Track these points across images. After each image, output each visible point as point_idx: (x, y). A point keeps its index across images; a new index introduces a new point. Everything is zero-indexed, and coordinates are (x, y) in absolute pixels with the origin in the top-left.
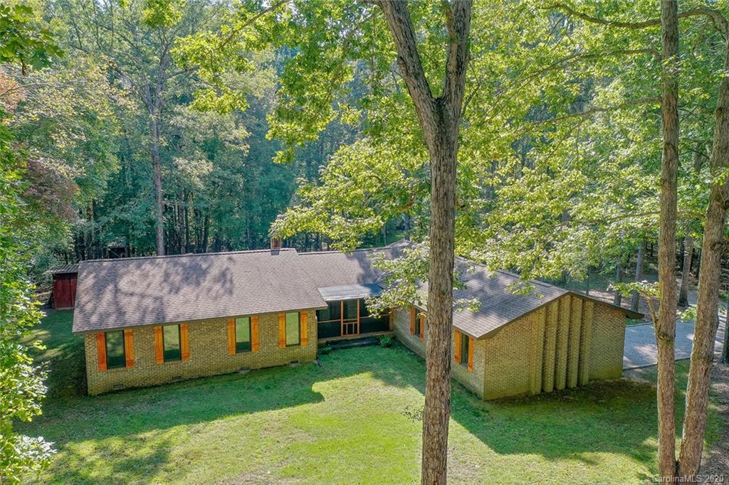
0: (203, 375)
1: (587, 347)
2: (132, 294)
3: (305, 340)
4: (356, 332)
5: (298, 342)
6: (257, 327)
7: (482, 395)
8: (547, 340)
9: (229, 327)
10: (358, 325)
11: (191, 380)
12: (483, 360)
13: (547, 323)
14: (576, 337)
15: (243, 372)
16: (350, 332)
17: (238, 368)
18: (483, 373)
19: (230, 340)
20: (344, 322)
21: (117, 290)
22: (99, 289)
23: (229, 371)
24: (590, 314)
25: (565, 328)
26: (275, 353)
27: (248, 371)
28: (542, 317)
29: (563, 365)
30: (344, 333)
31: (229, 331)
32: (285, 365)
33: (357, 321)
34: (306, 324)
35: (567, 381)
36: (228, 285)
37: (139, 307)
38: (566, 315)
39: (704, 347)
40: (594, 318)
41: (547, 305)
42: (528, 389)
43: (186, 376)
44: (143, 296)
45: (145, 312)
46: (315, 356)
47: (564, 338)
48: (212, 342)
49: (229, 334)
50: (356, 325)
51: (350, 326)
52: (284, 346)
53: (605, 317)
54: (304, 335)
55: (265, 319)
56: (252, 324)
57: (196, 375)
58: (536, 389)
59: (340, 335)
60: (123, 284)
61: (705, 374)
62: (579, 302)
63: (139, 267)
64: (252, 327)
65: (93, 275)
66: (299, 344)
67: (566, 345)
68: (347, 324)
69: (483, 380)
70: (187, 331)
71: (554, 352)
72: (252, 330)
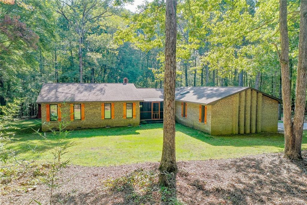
0: (90, 127)
1: (260, 115)
2: (63, 93)
3: (135, 116)
4: (158, 118)
5: (132, 117)
6: (114, 108)
7: (210, 133)
8: (241, 109)
9: (102, 107)
10: (159, 115)
11: (85, 129)
12: (211, 117)
13: (240, 102)
14: (254, 109)
15: (107, 127)
16: (156, 118)
17: (105, 126)
18: (210, 123)
19: (102, 113)
20: (153, 113)
21: (57, 91)
22: (50, 90)
23: (101, 126)
24: (260, 99)
25: (249, 104)
26: (122, 121)
27: (109, 127)
28: (238, 98)
29: (248, 122)
30: (153, 118)
31: (102, 109)
32: (126, 126)
33: (159, 113)
34: (135, 109)
35: (251, 130)
36: (103, 92)
37: (64, 96)
38: (249, 98)
39: (302, 64)
40: (263, 102)
41: (240, 93)
42: (232, 132)
43: (83, 127)
44: (67, 93)
45: (66, 98)
46: (139, 124)
47: (248, 109)
48: (95, 113)
49: (102, 111)
50: (158, 114)
51: (156, 115)
52: (126, 118)
53: (268, 102)
54: (134, 114)
55: (117, 105)
56: (112, 107)
57: (87, 127)
58: (236, 131)
59: (151, 119)
60: (60, 90)
61: (304, 76)
62: (255, 93)
63: (67, 85)
64: (112, 108)
65: (49, 87)
66: (132, 118)
67: (249, 112)
68: (154, 114)
69: (210, 126)
70: (84, 107)
71: (244, 115)
72: (112, 110)
